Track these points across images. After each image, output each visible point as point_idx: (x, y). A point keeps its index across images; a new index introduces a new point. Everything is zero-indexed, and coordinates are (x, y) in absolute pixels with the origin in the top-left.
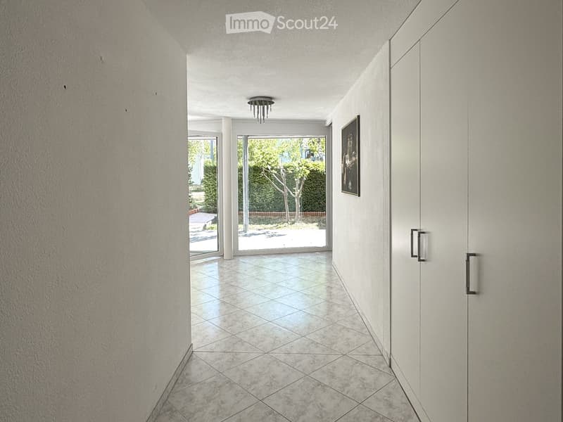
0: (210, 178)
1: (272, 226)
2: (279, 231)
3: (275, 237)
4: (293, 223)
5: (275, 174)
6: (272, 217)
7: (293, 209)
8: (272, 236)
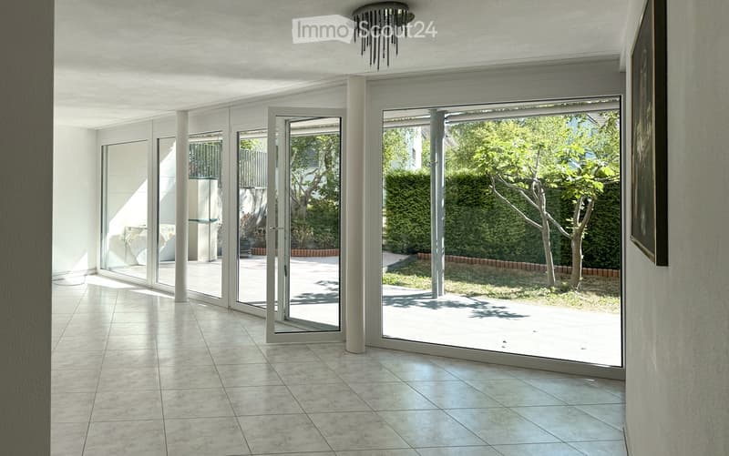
0: (396, 195)
1: (510, 290)
2: (513, 306)
3: (494, 319)
4: (564, 290)
5: (524, 189)
6: (521, 272)
7: (565, 258)
8: (489, 314)
